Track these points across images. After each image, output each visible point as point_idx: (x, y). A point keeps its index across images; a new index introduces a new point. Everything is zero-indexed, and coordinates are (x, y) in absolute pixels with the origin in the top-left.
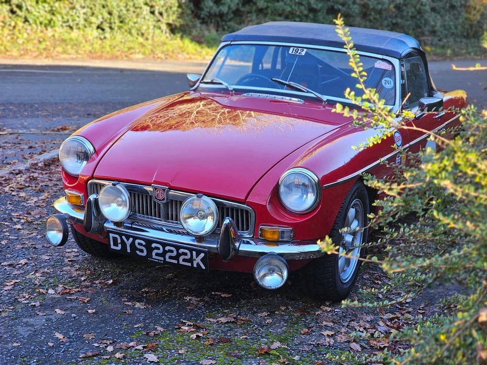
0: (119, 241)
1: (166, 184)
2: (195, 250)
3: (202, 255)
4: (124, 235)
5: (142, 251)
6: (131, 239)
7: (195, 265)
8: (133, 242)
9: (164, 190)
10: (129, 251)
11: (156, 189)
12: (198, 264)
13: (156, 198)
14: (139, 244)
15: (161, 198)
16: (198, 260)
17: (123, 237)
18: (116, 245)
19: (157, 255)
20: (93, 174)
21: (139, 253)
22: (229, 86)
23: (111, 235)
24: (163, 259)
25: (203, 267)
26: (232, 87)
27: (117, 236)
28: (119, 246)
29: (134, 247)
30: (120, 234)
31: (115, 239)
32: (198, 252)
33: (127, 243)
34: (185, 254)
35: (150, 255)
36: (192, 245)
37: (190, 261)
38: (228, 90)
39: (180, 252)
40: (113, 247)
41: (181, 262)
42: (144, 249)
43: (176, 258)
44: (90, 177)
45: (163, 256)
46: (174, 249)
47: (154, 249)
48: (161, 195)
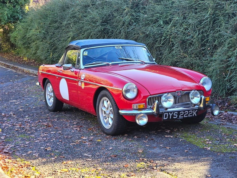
0: (167, 116)
2: (194, 110)
3: (197, 110)
5: (175, 116)
6: (173, 113)
7: (193, 116)
8: (173, 114)
9: (181, 92)
10: (170, 118)
12: (194, 115)
13: (178, 96)
14: (175, 114)
15: (179, 95)
16: (195, 113)
17: (170, 113)
18: (166, 117)
19: (181, 116)
20: (150, 94)
21: (174, 118)
22: (109, 63)
23: (165, 114)
24: (183, 117)
25: (196, 115)
26: (111, 63)
27: (167, 114)
28: (167, 117)
29: (173, 116)
30: (168, 112)
31: (166, 115)
32: (195, 110)
33: (171, 115)
34: (191, 112)
35: (178, 117)
36: (193, 108)
37: (192, 114)
38: (108, 65)
39: (189, 112)
40: (164, 118)
41: (189, 116)
42: (177, 115)
43: (188, 115)
44: (149, 96)
45: (183, 115)
46: (187, 112)
47: (180, 114)
48: (179, 94)
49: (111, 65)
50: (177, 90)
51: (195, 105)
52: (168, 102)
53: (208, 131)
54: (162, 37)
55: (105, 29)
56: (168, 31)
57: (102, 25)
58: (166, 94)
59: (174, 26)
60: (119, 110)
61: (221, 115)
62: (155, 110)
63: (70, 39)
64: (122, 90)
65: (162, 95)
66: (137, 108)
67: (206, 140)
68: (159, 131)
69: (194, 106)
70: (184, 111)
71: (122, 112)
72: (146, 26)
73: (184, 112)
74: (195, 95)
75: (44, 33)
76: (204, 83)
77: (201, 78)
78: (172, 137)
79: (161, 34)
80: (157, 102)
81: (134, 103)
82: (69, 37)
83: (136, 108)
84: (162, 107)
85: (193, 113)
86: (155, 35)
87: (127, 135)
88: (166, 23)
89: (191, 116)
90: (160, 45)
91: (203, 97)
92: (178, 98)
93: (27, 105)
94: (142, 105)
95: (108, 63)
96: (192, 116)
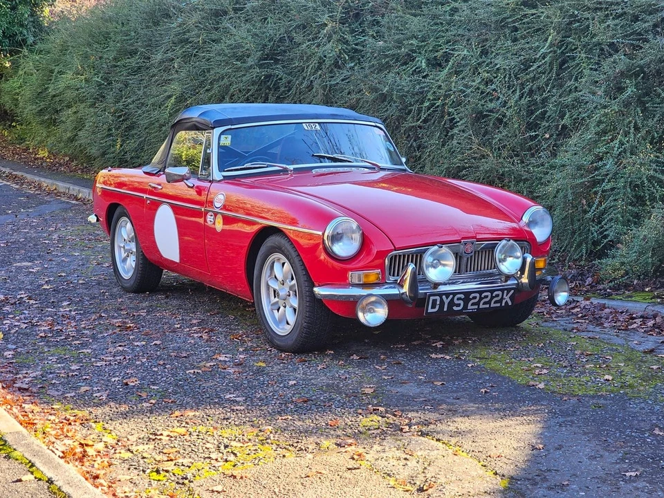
0: (438, 303)
1: (472, 238)
2: (506, 289)
3: (513, 291)
4: (444, 294)
5: (458, 305)
6: (451, 296)
7: (503, 305)
8: (453, 298)
9: (473, 243)
10: (445, 309)
11: (465, 244)
12: (506, 302)
13: (465, 253)
14: (458, 299)
15: (470, 251)
16: (507, 298)
17: (444, 297)
18: (433, 307)
19: (472, 304)
20: (394, 247)
21: (455, 308)
22: (287, 166)
23: (432, 298)
24: (476, 307)
25: (510, 303)
26: (291, 167)
27: (438, 298)
28: (437, 307)
29: (451, 304)
30: (440, 295)
31: (434, 301)
32: (509, 290)
33: (446, 301)
34: (497, 296)
35: (465, 307)
36: (503, 286)
37: (500, 301)
38: (285, 171)
39: (494, 295)
40: (430, 310)
41: (493, 305)
42: (462, 303)
43: (489, 302)
44: (391, 251)
45: (478, 303)
46: (489, 294)
47: (471, 299)
48: (470, 248)
49: (291, 171)
50: (463, 238)
51: (508, 277)
52: (440, 268)
53: (540, 346)
54: (422, 102)
55: (268, 77)
56: (440, 87)
57: (261, 66)
58: (436, 247)
59: (457, 73)
60: (314, 286)
61: (573, 308)
62: (406, 289)
63: (173, 100)
64: (323, 234)
65: (426, 250)
66: (360, 281)
67: (535, 365)
68: (415, 343)
69: (506, 281)
70: (480, 292)
71: (320, 291)
72: (380, 71)
73: (480, 296)
74: (509, 252)
75: (100, 85)
76: (532, 222)
77: (525, 208)
78: (448, 357)
79: (422, 93)
80: (411, 267)
81: (352, 270)
82: (170, 97)
83: (357, 283)
84: (426, 281)
85: (502, 298)
86: (406, 96)
87: (332, 352)
88: (436, 64)
89: (499, 305)
90: (419, 122)
91: (529, 258)
92: (465, 259)
93: (63, 274)
94: (373, 275)
95: (284, 166)
96: (501, 304)
